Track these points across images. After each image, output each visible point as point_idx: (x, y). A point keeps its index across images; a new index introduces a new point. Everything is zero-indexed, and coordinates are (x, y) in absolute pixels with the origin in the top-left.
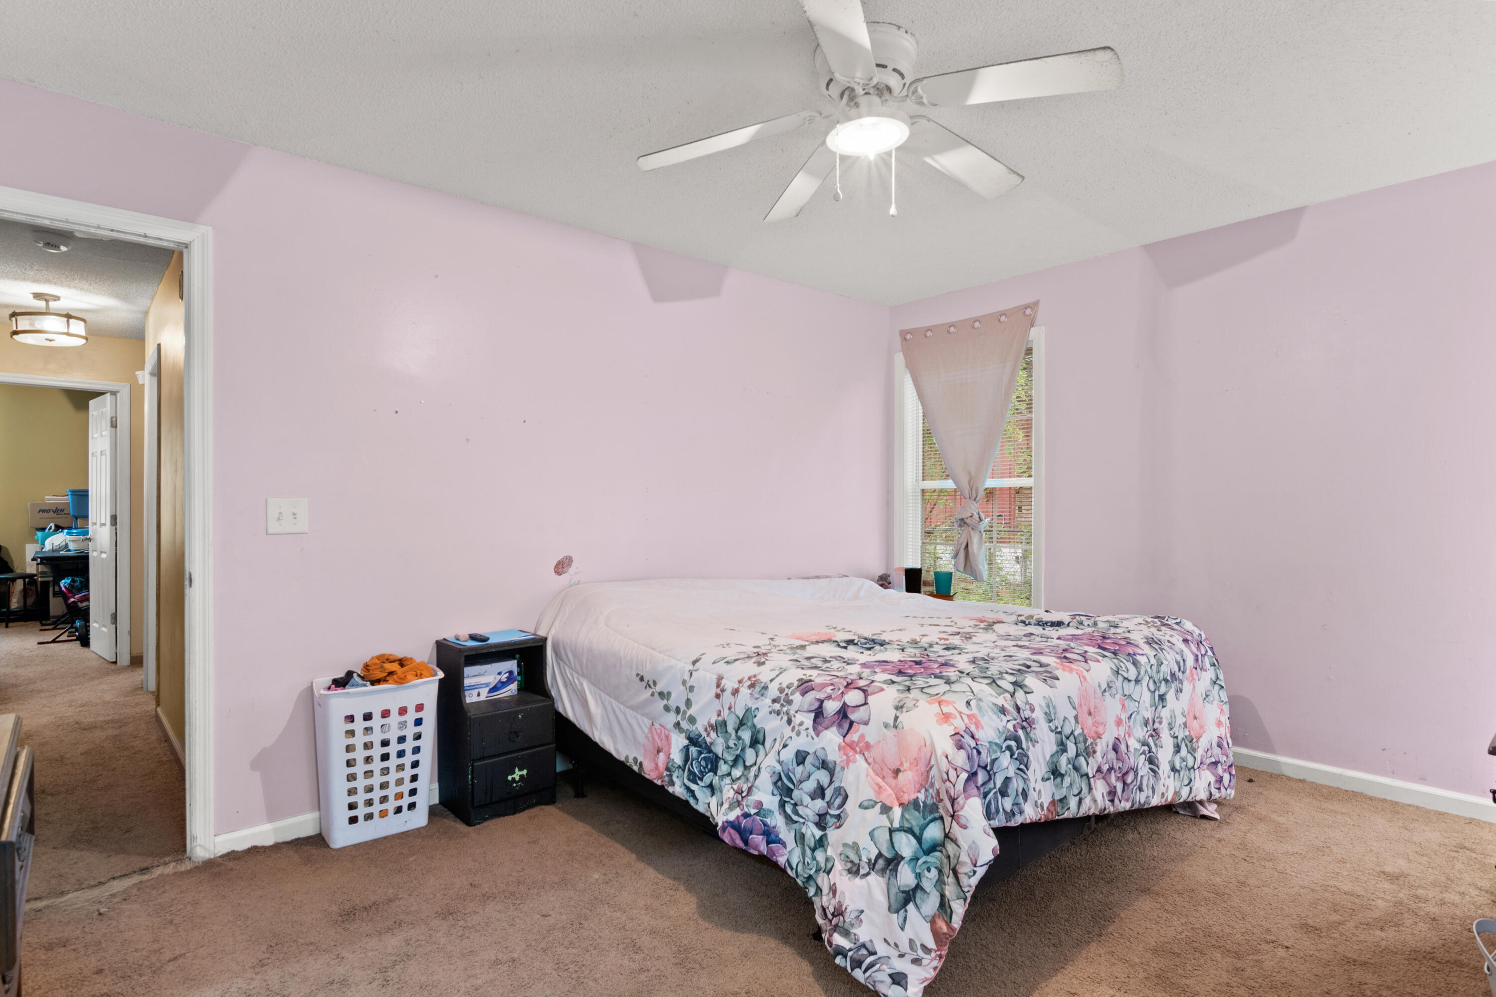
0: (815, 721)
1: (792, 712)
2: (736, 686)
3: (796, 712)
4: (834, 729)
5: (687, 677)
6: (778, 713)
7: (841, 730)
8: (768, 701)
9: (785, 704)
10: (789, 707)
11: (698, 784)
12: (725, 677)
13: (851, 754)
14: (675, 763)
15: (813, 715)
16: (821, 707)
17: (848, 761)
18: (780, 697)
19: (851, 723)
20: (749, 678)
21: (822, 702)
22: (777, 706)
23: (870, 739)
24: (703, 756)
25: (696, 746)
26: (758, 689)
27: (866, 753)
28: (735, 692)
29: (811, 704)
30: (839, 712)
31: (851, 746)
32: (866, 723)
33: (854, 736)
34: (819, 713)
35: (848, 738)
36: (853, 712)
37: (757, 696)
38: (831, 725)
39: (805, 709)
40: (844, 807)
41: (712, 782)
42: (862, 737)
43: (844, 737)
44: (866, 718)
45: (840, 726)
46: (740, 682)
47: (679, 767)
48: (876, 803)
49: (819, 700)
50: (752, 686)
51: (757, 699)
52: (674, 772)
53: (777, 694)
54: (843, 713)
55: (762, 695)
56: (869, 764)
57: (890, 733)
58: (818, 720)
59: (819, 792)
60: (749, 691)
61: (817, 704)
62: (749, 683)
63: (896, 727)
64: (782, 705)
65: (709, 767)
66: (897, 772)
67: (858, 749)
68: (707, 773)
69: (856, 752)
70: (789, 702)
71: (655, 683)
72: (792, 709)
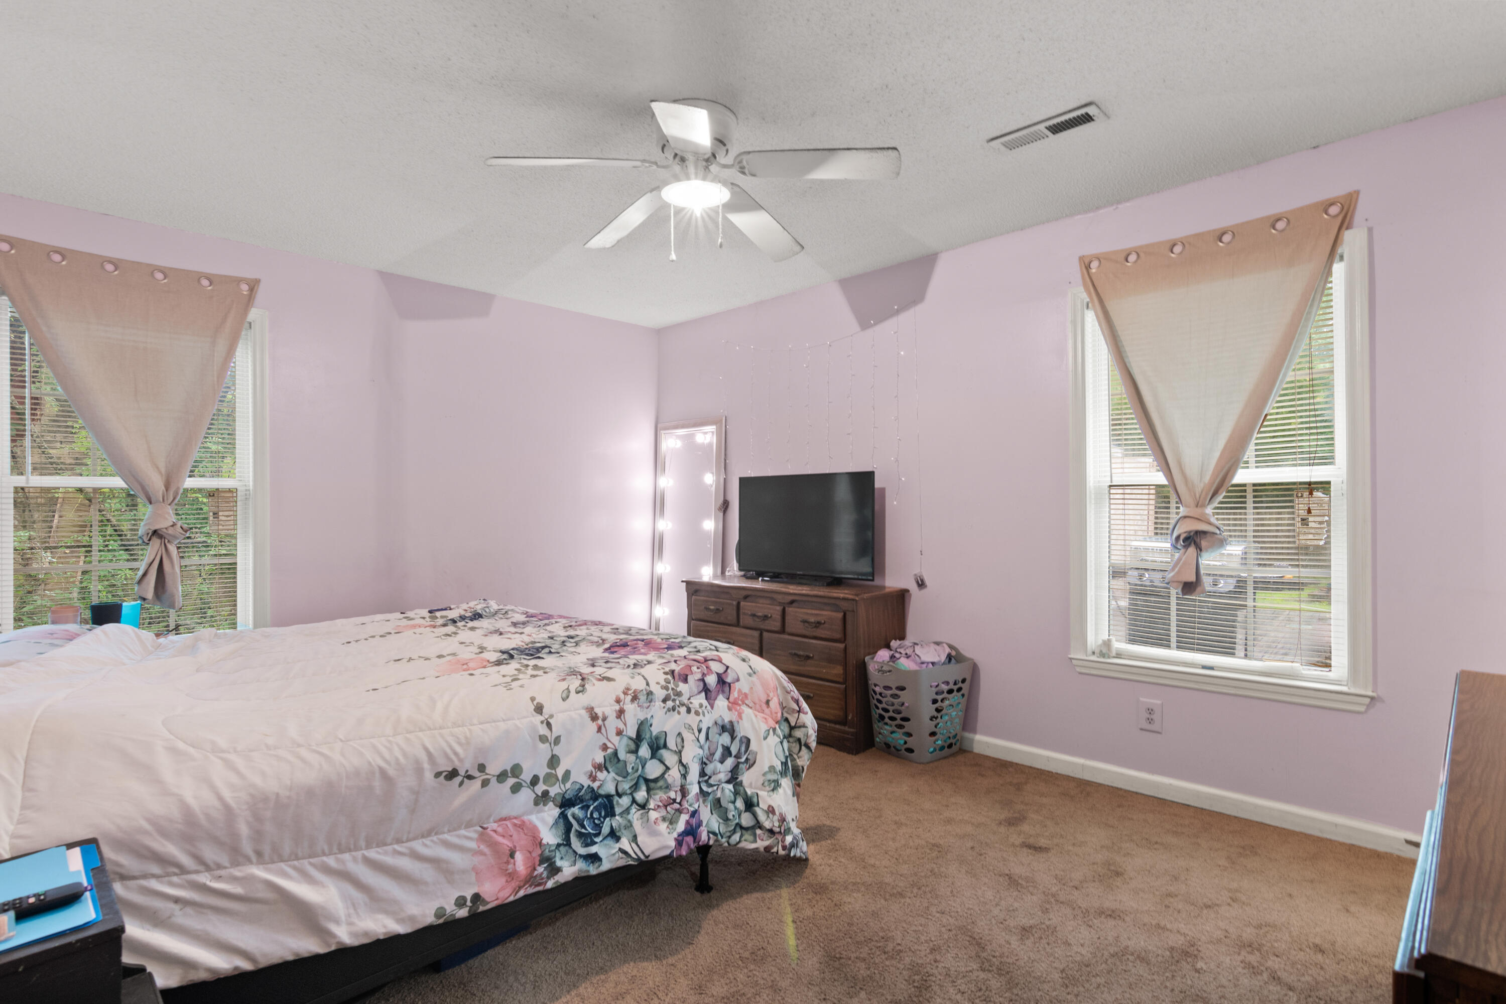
0: (707, 698)
1: (686, 702)
2: (617, 707)
3: (689, 699)
4: (721, 697)
5: (543, 730)
6: (674, 709)
7: (725, 695)
8: (658, 704)
9: (676, 698)
10: (680, 699)
11: (596, 843)
12: (593, 705)
13: (738, 708)
14: (551, 846)
15: (703, 694)
16: (705, 684)
17: (740, 716)
18: (669, 694)
19: (730, 685)
20: (625, 693)
21: (703, 680)
22: (670, 704)
23: (746, 690)
24: (592, 808)
25: (574, 805)
26: (643, 698)
27: (746, 702)
28: (621, 713)
29: (698, 686)
30: (718, 682)
31: (735, 703)
32: (738, 680)
33: (735, 694)
34: (706, 690)
35: (731, 699)
36: (727, 677)
37: (646, 705)
38: (718, 695)
39: (696, 692)
40: (750, 749)
41: (612, 827)
42: (740, 691)
43: (728, 699)
44: (736, 677)
45: (723, 692)
46: (618, 701)
47: (559, 845)
48: (769, 730)
49: (699, 680)
50: (635, 698)
51: (648, 707)
52: (555, 857)
53: (664, 693)
54: (721, 681)
55: (650, 702)
56: (751, 708)
57: (754, 678)
58: (708, 695)
59: (726, 753)
60: (635, 704)
61: (701, 684)
62: (629, 698)
63: (755, 673)
64: (674, 700)
65: (603, 814)
66: (768, 702)
67: (740, 702)
68: (603, 823)
69: (739, 705)
70: (679, 694)
71: (482, 768)
72: (684, 699)
